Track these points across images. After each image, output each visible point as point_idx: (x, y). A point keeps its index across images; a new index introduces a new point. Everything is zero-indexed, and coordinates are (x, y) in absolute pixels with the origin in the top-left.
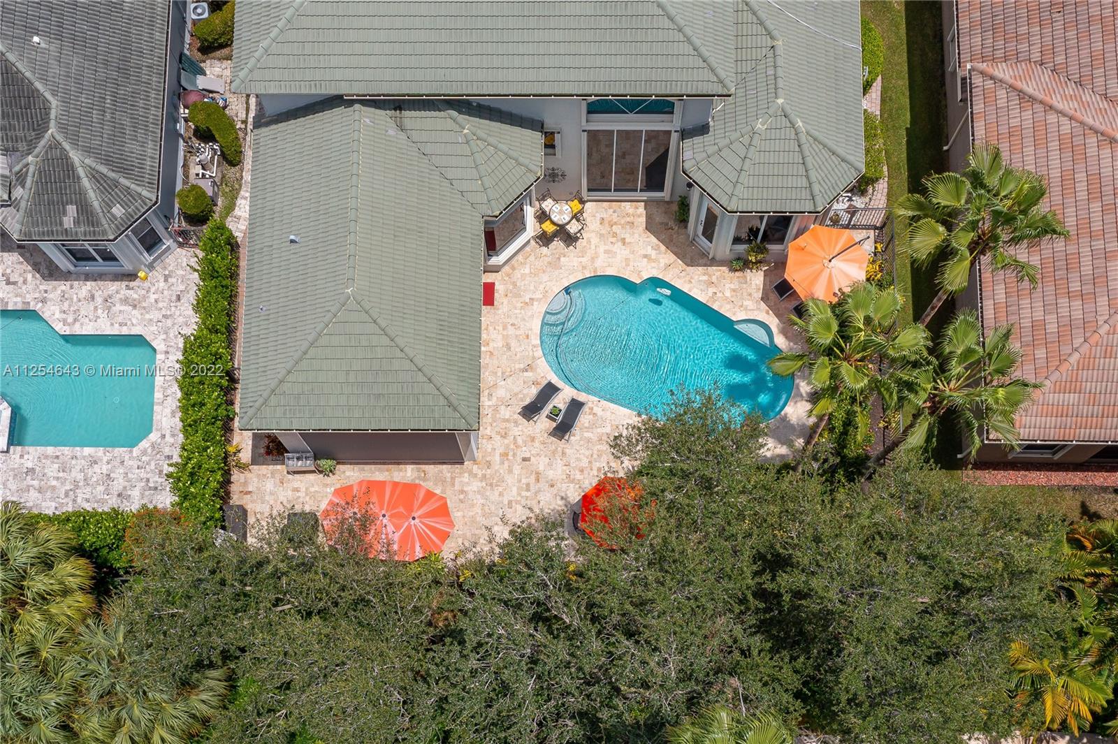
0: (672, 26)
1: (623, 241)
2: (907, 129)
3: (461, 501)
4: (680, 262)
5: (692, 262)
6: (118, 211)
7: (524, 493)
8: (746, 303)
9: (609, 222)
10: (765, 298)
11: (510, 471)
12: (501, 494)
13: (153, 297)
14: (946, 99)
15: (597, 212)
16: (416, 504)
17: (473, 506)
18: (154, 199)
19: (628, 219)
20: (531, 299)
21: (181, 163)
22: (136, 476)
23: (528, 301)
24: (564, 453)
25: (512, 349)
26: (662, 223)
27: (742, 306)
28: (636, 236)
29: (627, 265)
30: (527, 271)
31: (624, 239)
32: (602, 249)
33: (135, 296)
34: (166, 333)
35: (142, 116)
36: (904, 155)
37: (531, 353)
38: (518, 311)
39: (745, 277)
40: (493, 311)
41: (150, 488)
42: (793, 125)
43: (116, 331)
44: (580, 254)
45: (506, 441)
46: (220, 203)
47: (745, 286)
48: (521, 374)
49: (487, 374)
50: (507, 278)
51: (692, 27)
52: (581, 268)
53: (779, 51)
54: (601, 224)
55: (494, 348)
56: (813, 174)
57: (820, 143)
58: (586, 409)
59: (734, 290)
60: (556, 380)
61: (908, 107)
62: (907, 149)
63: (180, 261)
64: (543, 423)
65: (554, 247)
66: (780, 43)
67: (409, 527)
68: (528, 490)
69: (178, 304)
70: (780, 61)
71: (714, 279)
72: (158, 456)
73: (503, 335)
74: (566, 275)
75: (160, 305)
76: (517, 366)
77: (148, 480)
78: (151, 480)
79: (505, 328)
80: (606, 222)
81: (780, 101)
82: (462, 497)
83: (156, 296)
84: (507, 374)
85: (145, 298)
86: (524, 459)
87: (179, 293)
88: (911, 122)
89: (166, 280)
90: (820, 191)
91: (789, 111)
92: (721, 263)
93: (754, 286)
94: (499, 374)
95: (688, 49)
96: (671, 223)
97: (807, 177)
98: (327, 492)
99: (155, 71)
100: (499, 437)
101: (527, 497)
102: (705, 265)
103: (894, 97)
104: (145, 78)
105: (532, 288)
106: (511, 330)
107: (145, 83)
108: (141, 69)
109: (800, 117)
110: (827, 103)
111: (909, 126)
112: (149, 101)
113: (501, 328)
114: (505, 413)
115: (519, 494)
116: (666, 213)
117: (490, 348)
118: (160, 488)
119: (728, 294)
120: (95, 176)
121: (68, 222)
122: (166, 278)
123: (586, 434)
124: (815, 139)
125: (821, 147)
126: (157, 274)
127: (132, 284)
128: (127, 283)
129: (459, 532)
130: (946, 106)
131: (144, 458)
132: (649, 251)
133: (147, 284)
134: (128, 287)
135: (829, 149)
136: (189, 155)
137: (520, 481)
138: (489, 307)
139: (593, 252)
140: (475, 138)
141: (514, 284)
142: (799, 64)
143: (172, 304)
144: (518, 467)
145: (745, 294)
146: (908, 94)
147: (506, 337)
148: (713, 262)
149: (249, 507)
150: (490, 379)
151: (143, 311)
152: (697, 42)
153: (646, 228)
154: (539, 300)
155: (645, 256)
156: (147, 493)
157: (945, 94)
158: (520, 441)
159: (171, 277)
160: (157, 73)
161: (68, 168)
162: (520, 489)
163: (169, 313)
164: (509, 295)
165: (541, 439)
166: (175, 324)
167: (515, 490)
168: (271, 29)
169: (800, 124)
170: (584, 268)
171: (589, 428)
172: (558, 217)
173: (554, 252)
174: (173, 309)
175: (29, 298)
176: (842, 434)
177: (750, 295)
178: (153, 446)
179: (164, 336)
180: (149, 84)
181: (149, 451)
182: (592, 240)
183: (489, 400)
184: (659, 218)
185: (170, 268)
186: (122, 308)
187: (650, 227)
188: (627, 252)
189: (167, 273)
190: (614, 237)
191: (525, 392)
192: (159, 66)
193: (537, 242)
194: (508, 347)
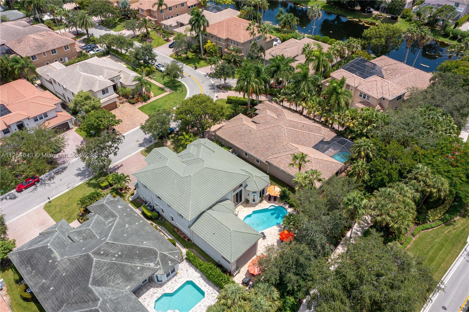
5: (255, 206)
6: (177, 257)
10: (268, 202)
13: (183, 274)
27: (266, 206)
33: (180, 277)
39: (263, 202)
43: (182, 284)
85: (181, 275)
92: (258, 203)
96: (247, 204)
102: (257, 205)
116: (245, 203)
119: (263, 206)
120: (170, 254)
121: (170, 264)
126: (180, 271)
134: (177, 276)
151: (183, 278)
153: (244, 207)
159: (182, 269)
161: (165, 256)
175: (161, 292)
184: (244, 205)
186: (179, 280)
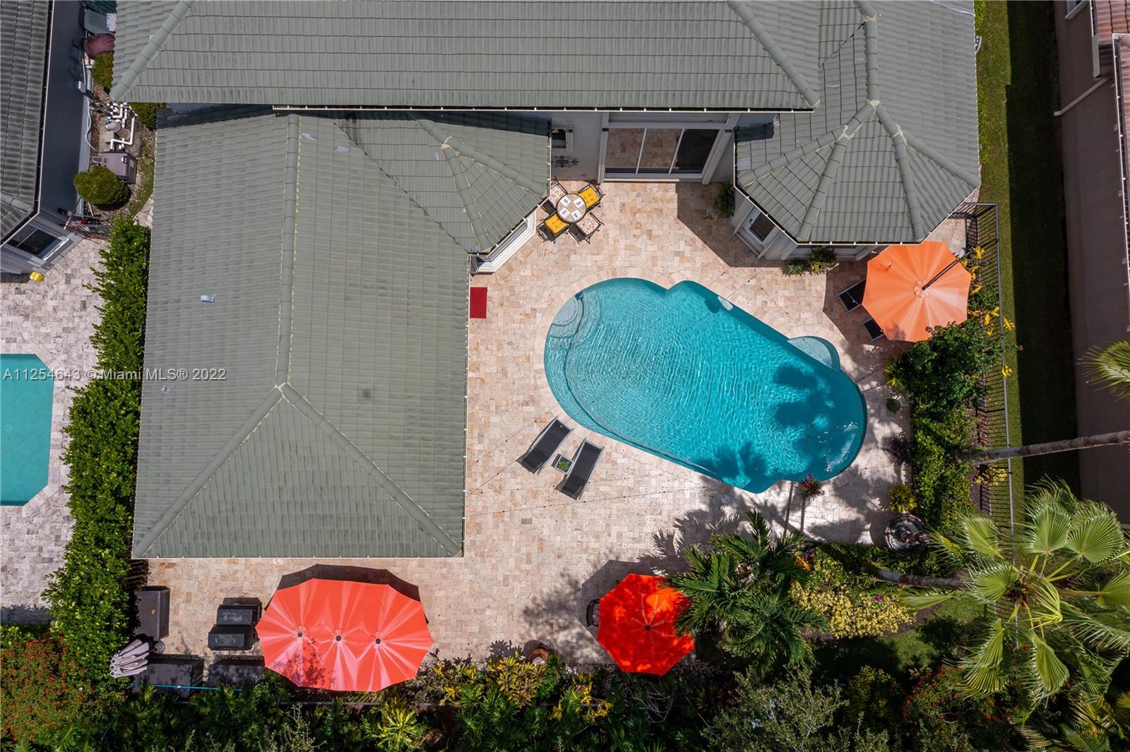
0: (734, 17)
1: (649, 233)
2: (1007, 87)
3: (444, 577)
4: (722, 262)
5: (735, 261)
7: (525, 566)
8: (803, 316)
9: (632, 209)
10: (828, 310)
11: (506, 537)
12: (494, 568)
13: (51, 304)
14: (1056, 49)
15: (615, 196)
16: (383, 616)
17: (458, 582)
18: (30, 210)
19: (655, 205)
20: (534, 310)
21: (87, 127)
22: (25, 543)
23: (528, 311)
24: (574, 514)
25: (509, 375)
26: (697, 211)
27: (799, 320)
28: (666, 227)
29: (655, 265)
30: (528, 273)
31: (651, 231)
32: (622, 244)
33: (28, 303)
34: (67, 353)
35: (15, 96)
36: (1003, 122)
37: (532, 382)
38: (515, 325)
39: (803, 281)
40: (484, 325)
41: (44, 560)
42: (890, 133)
43: (2, 349)
44: (595, 251)
45: (501, 497)
46: (138, 179)
47: (802, 293)
48: (520, 408)
49: (477, 407)
50: (502, 282)
51: (762, 16)
52: (596, 270)
53: (874, 31)
54: (621, 211)
55: (486, 373)
56: (913, 195)
57: (924, 154)
58: (603, 455)
59: (789, 299)
60: (563, 417)
61: (1008, 57)
62: (1008, 114)
63: (86, 256)
64: (550, 474)
65: (562, 241)
66: (874, 19)
67: (372, 652)
68: (529, 562)
69: (83, 313)
70: (874, 47)
71: (764, 283)
72: (55, 516)
73: (498, 357)
74: (577, 278)
75: (60, 314)
76: (515, 398)
77: (41, 549)
78: (44, 549)
79: (500, 348)
80: (628, 208)
81: (875, 103)
82: (444, 571)
83: (54, 303)
84: (503, 408)
85: (40, 304)
86: (524, 522)
87: (84, 299)
88: (1012, 78)
89: (68, 282)
90: (922, 217)
91: (886, 116)
92: (774, 263)
93: (814, 294)
94: (493, 408)
95: (755, 48)
96: (710, 211)
97: (907, 200)
98: (272, 565)
99: (33, 32)
100: (491, 492)
101: (528, 572)
102: (753, 265)
103: (990, 45)
104: (19, 43)
105: (534, 295)
106: (507, 351)
107: (19, 50)
108: (13, 31)
109: (899, 122)
110: (934, 97)
111: (1010, 84)
112: (24, 74)
113: (494, 348)
114: (500, 460)
115: (517, 567)
116: (703, 197)
117: (481, 374)
118: (56, 559)
119: (781, 304)
122: (68, 279)
123: (603, 489)
124: (918, 150)
125: (926, 159)
126: (56, 273)
127: (24, 286)
128: (17, 285)
129: (441, 618)
130: (1057, 58)
131: (36, 520)
132: (682, 246)
133: (42, 287)
134: (18, 291)
135: (935, 162)
136: (99, 115)
137: (518, 550)
138: (479, 320)
139: (612, 248)
140: (457, 153)
141: (512, 289)
142: (898, 46)
143: (75, 314)
144: (516, 532)
145: (803, 303)
146: (1008, 41)
147: (501, 360)
148: (764, 262)
149: (172, 585)
150: (481, 415)
151: (38, 323)
152: (769, 38)
153: (678, 217)
154: (543, 311)
155: (678, 254)
156: (40, 566)
157: (1055, 42)
158: (518, 497)
159: (74, 277)
160: (36, 36)
162: (519, 560)
163: (71, 325)
164: (506, 304)
165: (546, 494)
166: (79, 340)
167: (512, 562)
168: (165, 15)
169: (901, 133)
170: (600, 268)
171: (606, 480)
172: (568, 213)
173: (563, 247)
174: (77, 320)
176: (934, 506)
177: (809, 305)
178: (48, 503)
179: (64, 357)
180: (25, 51)
181: (43, 510)
182: (610, 232)
183: (480, 443)
184: (695, 204)
185: (74, 266)
186: (11, 319)
187: (684, 215)
188: (654, 248)
189: (69, 272)
190: (637, 228)
191: (526, 432)
192: (39, 25)
193: (540, 235)
194: (504, 373)
